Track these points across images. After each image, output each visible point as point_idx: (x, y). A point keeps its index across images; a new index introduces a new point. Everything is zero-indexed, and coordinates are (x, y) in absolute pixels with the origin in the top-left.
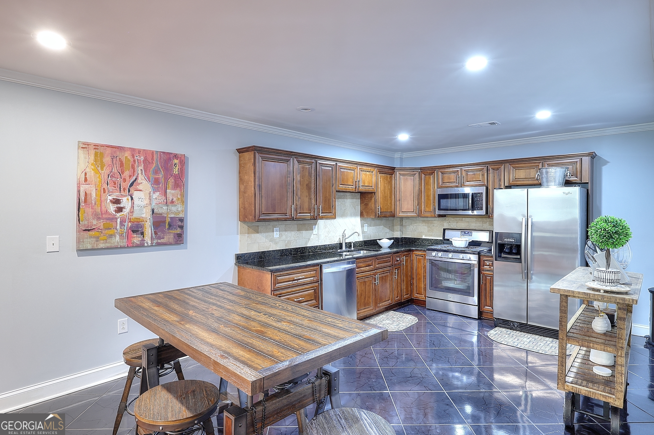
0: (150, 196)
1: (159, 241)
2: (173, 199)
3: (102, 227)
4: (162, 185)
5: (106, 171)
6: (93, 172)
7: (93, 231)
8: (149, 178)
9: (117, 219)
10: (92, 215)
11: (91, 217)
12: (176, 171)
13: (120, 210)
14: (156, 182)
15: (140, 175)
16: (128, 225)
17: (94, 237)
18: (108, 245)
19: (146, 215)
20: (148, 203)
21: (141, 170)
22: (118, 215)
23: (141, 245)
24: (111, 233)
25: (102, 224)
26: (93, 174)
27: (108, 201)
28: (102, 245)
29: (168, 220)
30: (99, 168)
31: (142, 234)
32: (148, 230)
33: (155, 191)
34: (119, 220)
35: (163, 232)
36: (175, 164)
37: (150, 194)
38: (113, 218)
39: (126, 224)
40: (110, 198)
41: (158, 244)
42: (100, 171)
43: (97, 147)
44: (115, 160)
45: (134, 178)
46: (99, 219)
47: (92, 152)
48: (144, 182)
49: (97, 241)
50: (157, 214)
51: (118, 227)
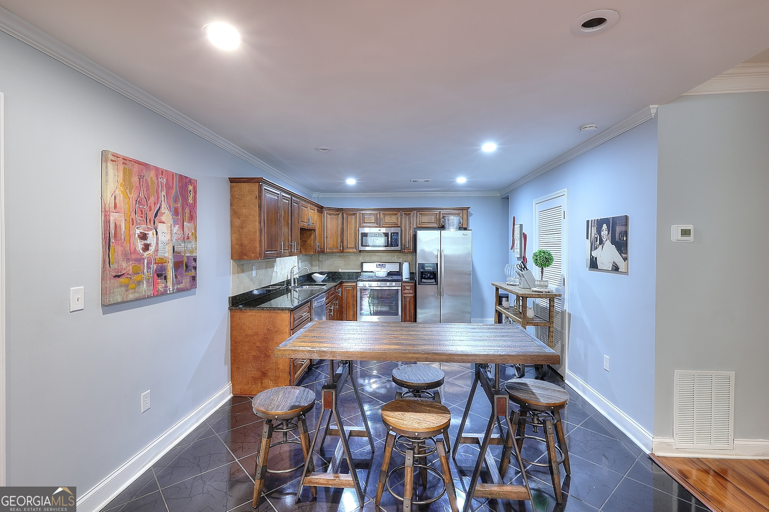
0: (171, 230)
1: (179, 287)
2: (188, 234)
3: (131, 272)
4: (180, 217)
5: (133, 196)
6: (122, 195)
7: (123, 277)
8: (170, 207)
9: (144, 259)
10: (122, 255)
11: (121, 258)
12: (190, 201)
13: (146, 247)
14: (176, 212)
15: (163, 202)
16: (153, 268)
17: (124, 286)
18: (137, 295)
19: (168, 254)
20: (170, 239)
21: (164, 196)
22: (146, 254)
23: (165, 293)
24: (138, 279)
25: (131, 267)
26: (122, 199)
27: (137, 235)
28: (131, 296)
29: (185, 260)
30: (128, 191)
31: (165, 278)
32: (170, 273)
33: (175, 223)
34: (146, 260)
35: (182, 275)
36: (190, 191)
37: (171, 227)
38: (141, 259)
39: (152, 266)
40: (138, 231)
41: (179, 290)
42: (129, 194)
43: (125, 161)
44: (141, 180)
45: (158, 206)
46: (128, 260)
47: (121, 167)
48: (167, 212)
49: (127, 291)
50: (177, 253)
51: (145, 271)
